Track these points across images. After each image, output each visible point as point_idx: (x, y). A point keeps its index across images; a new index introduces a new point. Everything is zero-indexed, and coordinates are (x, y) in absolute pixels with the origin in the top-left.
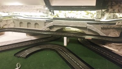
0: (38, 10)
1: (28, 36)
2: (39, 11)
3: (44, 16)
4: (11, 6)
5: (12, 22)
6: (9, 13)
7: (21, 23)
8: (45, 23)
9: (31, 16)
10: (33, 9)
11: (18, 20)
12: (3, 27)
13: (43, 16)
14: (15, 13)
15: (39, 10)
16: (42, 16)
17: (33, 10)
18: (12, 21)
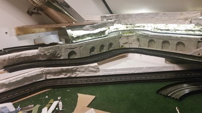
0: (186, 19)
1: (168, 62)
2: (188, 21)
3: (194, 31)
4: (137, 14)
5: (135, 40)
6: (128, 26)
7: (151, 41)
8: (199, 42)
9: (168, 30)
10: (176, 18)
11: (146, 36)
12: (122, 46)
13: (192, 31)
14: (136, 25)
15: (190, 20)
16: (190, 30)
17: (178, 19)
18: (135, 38)
